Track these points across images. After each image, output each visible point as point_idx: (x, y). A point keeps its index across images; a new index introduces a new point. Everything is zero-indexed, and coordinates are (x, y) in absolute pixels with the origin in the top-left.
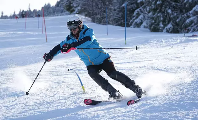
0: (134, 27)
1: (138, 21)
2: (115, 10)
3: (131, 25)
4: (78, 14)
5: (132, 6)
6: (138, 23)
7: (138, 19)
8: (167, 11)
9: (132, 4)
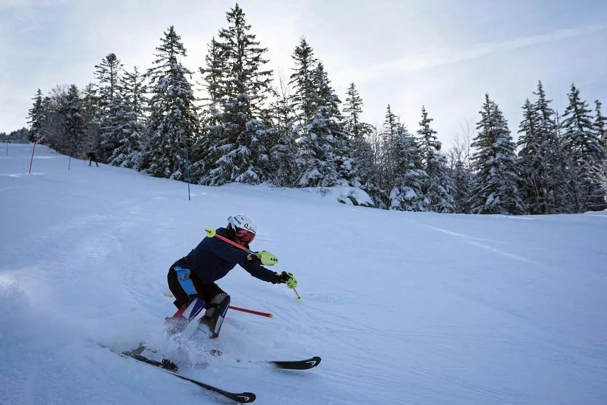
0: (113, 165)
1: (117, 159)
2: (91, 146)
3: (110, 162)
4: (40, 144)
5: (110, 144)
6: (117, 161)
7: (117, 158)
8: (175, 156)
9: (109, 143)
